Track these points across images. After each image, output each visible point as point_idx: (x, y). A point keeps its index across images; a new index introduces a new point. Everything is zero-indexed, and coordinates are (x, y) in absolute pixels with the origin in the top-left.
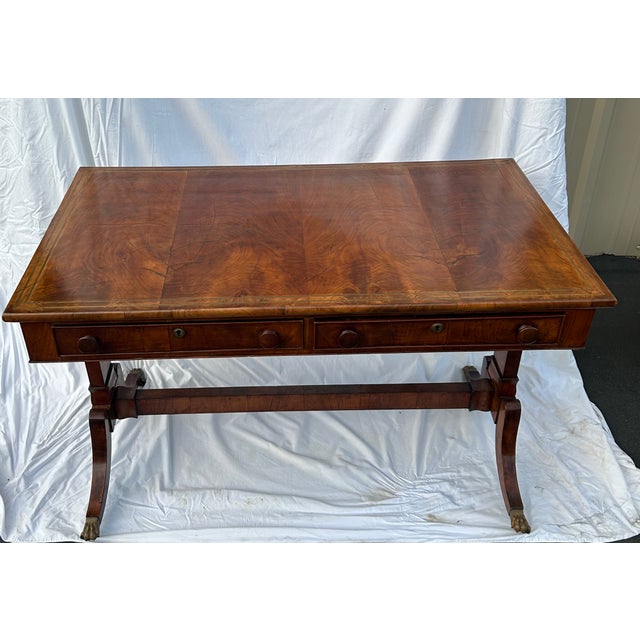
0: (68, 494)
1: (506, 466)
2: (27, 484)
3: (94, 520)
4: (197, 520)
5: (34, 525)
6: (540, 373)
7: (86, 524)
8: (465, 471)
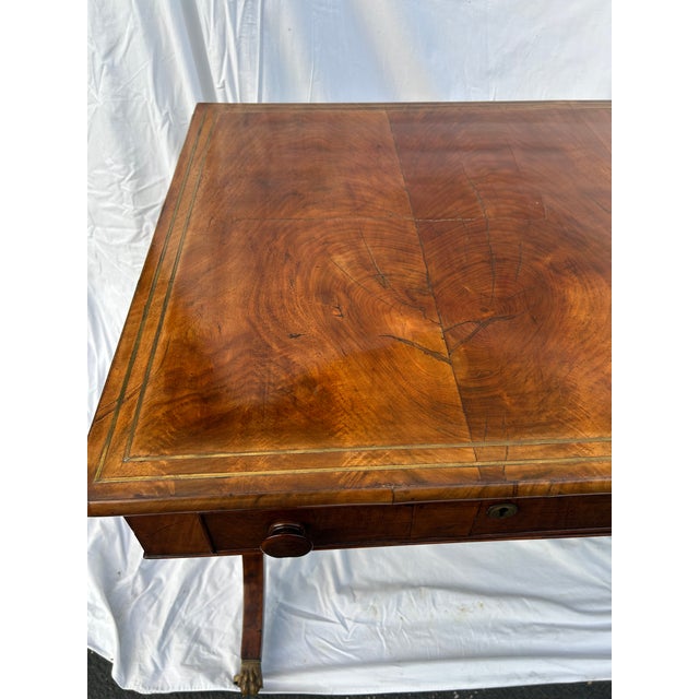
0: (206, 597)
2: (146, 583)
4: (395, 639)
5: (163, 655)
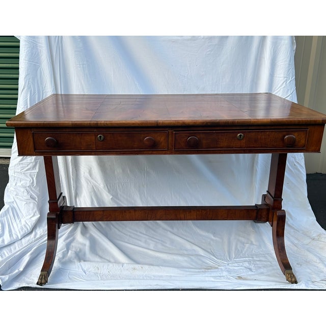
1: (280, 247)
3: (45, 273)
4: (104, 278)
6: (292, 213)
7: (41, 275)
8: (256, 257)
